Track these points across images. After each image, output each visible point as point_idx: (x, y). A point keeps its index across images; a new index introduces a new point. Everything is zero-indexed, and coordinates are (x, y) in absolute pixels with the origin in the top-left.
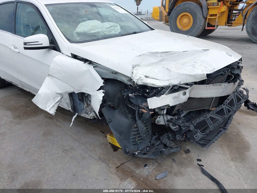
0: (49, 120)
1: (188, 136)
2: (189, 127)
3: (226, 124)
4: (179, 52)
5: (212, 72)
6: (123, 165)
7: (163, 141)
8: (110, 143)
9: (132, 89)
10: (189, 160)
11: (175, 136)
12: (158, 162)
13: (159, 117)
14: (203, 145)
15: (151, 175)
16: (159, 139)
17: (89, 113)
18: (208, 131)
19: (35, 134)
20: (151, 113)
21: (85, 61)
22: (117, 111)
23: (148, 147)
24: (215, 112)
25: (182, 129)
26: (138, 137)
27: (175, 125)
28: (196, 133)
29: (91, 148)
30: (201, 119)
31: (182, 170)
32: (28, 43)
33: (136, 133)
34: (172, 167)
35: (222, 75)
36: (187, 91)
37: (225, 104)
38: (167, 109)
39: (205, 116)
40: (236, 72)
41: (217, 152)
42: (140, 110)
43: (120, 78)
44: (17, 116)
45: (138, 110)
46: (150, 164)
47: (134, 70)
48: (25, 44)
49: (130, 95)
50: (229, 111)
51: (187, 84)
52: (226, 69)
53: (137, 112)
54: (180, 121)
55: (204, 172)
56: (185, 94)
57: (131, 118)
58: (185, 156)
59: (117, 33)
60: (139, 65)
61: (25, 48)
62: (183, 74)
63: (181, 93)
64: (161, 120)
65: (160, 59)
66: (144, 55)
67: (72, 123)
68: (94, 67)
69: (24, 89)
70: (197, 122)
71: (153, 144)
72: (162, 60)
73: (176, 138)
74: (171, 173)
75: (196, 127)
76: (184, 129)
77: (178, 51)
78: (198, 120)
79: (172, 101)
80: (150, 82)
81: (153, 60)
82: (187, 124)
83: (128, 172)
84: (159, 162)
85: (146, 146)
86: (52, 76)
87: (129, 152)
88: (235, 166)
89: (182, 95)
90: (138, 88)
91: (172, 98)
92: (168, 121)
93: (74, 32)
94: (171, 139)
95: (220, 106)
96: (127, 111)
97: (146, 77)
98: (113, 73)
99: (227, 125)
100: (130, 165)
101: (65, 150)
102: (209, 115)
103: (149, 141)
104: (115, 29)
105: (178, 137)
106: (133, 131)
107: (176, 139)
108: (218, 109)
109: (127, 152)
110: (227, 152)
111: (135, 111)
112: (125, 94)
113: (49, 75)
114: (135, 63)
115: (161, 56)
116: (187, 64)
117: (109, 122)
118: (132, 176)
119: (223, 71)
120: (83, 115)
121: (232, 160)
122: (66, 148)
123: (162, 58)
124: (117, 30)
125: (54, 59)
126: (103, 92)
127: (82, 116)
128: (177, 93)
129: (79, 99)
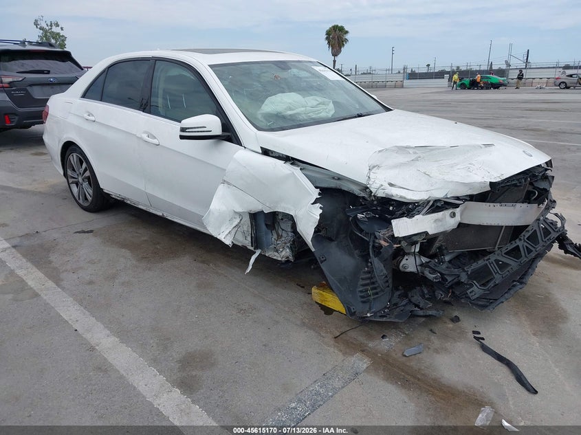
0: (201, 265)
1: (456, 292)
2: (459, 276)
3: (524, 275)
4: (443, 148)
5: (498, 180)
6: (344, 335)
7: (413, 300)
8: (316, 302)
9: (365, 205)
10: (458, 331)
11: (434, 292)
12: (404, 333)
13: (406, 257)
14: (484, 307)
15: (395, 351)
16: (406, 296)
17: (281, 250)
18: (491, 284)
19: (183, 285)
20: (396, 246)
21: (287, 159)
22: (333, 244)
23: (386, 308)
24: (503, 253)
25: (447, 280)
26: (372, 289)
27: (433, 271)
28: (471, 286)
29: (286, 309)
30: (479, 262)
31: (448, 345)
32: (188, 128)
33: (368, 281)
34: (429, 340)
35: (515, 185)
36: (458, 211)
37: (522, 238)
38: (422, 244)
39: (486, 258)
40: (542, 185)
41: (508, 322)
42: (377, 241)
43: (346, 187)
44: (143, 258)
45: (374, 242)
46: (392, 335)
47: (371, 173)
48: (183, 130)
49: (360, 216)
50: (529, 251)
51: (458, 198)
52: (522, 176)
53: (371, 244)
54: (444, 266)
55: (485, 349)
56: (453, 215)
57: (359, 256)
58: (451, 325)
59: (330, 115)
60: (378, 166)
61: (182, 137)
62: (452, 182)
63: (446, 213)
64: (410, 264)
65: (414, 157)
66: (387, 150)
67: (250, 267)
68: (301, 169)
69: (151, 211)
70: (473, 268)
71: (396, 304)
72: (417, 160)
73: (435, 295)
74: (429, 348)
75: (470, 277)
76: (449, 279)
77: (442, 145)
78: (475, 266)
79: (433, 225)
80: (397, 193)
81: (402, 158)
82: (456, 271)
83: (354, 344)
84: (407, 333)
85: (383, 307)
86: (229, 184)
87: (355, 312)
88: (540, 343)
89: (449, 217)
90: (375, 202)
91: (432, 221)
92: (422, 265)
93: (259, 112)
94: (426, 296)
95: (513, 242)
96: (352, 246)
97: (391, 185)
98: (334, 178)
99: (526, 277)
100: (357, 335)
101: (241, 310)
102: (493, 258)
103: (388, 299)
104: (325, 109)
105: (440, 295)
106: (363, 279)
107: (435, 298)
108: (510, 247)
109: (353, 311)
110: (526, 323)
111: (368, 243)
112: (352, 215)
113: (224, 182)
114: (373, 162)
115: (415, 153)
116: (458, 167)
117: (322, 262)
118: (363, 351)
119: (518, 180)
120: (270, 254)
121: (534, 334)
122: (244, 308)
123: (416, 156)
124: (329, 110)
125: (235, 156)
126: (321, 208)
127: (267, 255)
128: (442, 213)
129: (266, 225)
